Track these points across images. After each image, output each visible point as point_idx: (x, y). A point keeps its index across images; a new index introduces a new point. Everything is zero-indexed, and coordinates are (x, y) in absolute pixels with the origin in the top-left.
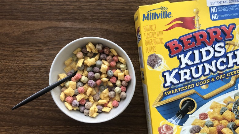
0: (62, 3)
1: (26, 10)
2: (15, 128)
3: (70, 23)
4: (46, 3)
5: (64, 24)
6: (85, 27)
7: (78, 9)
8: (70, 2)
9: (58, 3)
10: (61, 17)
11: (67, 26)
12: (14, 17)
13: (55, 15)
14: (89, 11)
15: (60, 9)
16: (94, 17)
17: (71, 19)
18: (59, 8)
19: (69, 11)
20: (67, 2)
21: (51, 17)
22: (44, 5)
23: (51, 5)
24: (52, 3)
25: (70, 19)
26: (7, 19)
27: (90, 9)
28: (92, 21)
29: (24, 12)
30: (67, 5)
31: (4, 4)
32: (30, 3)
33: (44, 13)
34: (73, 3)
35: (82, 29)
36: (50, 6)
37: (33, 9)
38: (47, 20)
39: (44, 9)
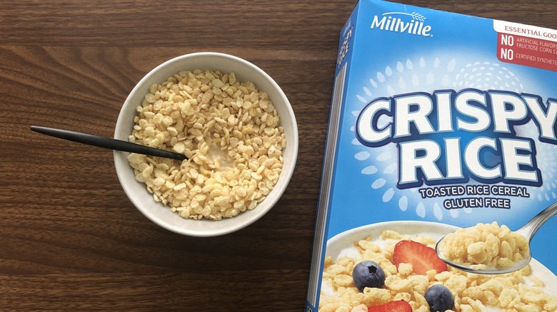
0: (267, 14)
1: (196, 28)
2: (168, 277)
3: (286, 51)
4: (237, 14)
5: (273, 53)
6: (316, 59)
7: (300, 25)
8: (283, 11)
9: (261, 14)
10: (268, 40)
11: (279, 58)
12: (171, 41)
13: (256, 36)
14: (323, 27)
15: (265, 25)
16: (332, 40)
17: (287, 44)
18: (264, 23)
19: (283, 29)
20: (278, 11)
21: (247, 40)
22: (232, 17)
23: (247, 18)
24: (247, 14)
25: (285, 44)
26: (156, 45)
27: (324, 24)
28: (329, 47)
29: (191, 32)
30: (279, 17)
31: (153, 17)
32: (204, 15)
33: (232, 32)
34: (291, 14)
35: (310, 62)
36: (245, 20)
37: (212, 25)
38: (238, 46)
39: (233, 26)
